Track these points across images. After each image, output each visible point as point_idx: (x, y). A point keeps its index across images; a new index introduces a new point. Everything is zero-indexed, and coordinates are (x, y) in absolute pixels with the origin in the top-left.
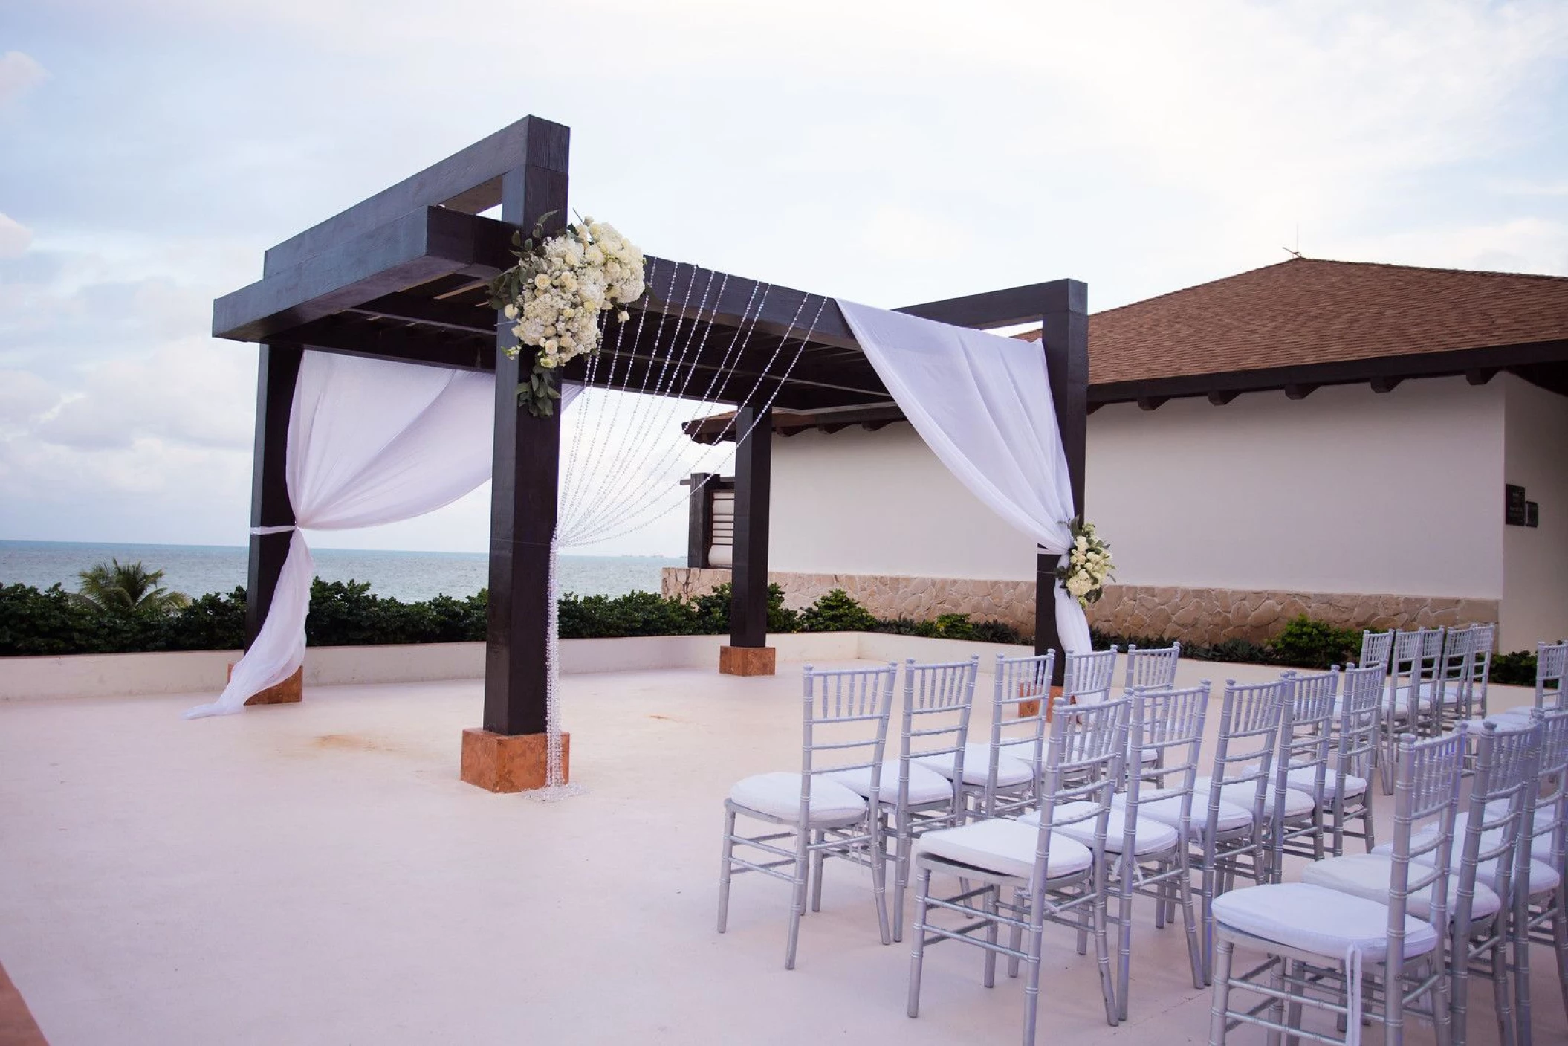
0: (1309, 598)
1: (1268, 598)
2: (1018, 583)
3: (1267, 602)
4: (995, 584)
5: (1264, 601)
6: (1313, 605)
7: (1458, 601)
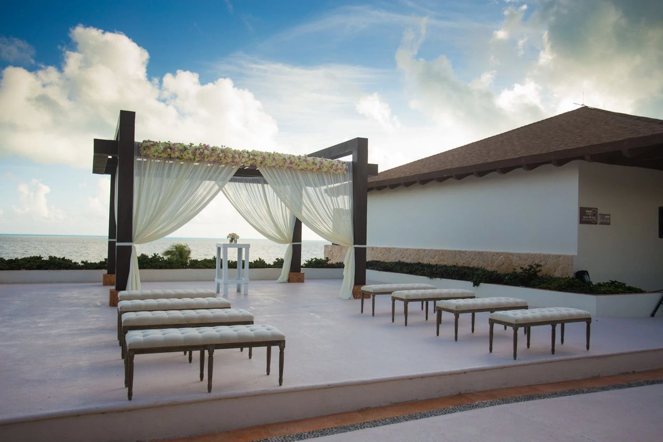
0: (513, 255)
1: (501, 255)
2: (425, 250)
3: (501, 256)
4: (419, 250)
5: (499, 257)
6: (515, 258)
7: (560, 256)
